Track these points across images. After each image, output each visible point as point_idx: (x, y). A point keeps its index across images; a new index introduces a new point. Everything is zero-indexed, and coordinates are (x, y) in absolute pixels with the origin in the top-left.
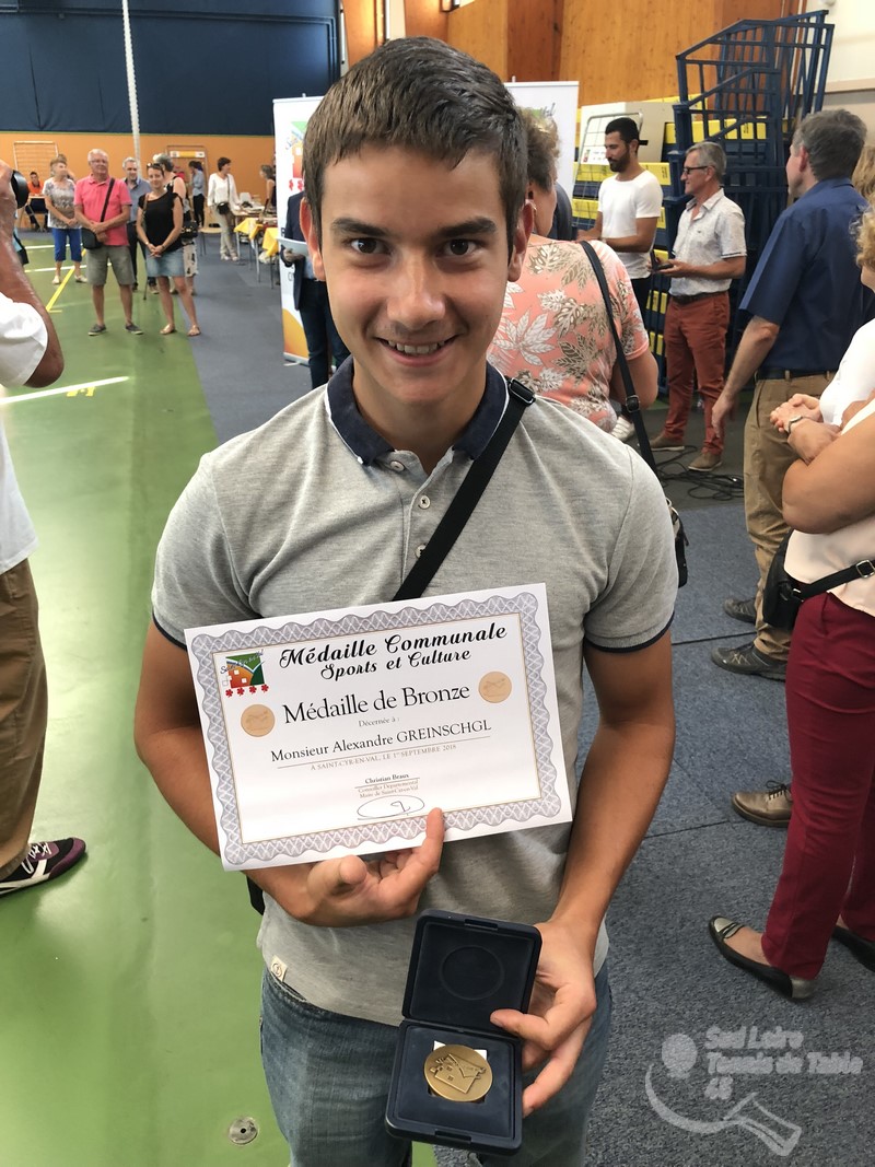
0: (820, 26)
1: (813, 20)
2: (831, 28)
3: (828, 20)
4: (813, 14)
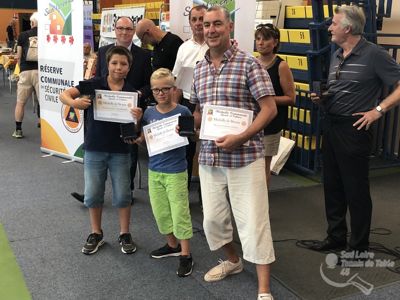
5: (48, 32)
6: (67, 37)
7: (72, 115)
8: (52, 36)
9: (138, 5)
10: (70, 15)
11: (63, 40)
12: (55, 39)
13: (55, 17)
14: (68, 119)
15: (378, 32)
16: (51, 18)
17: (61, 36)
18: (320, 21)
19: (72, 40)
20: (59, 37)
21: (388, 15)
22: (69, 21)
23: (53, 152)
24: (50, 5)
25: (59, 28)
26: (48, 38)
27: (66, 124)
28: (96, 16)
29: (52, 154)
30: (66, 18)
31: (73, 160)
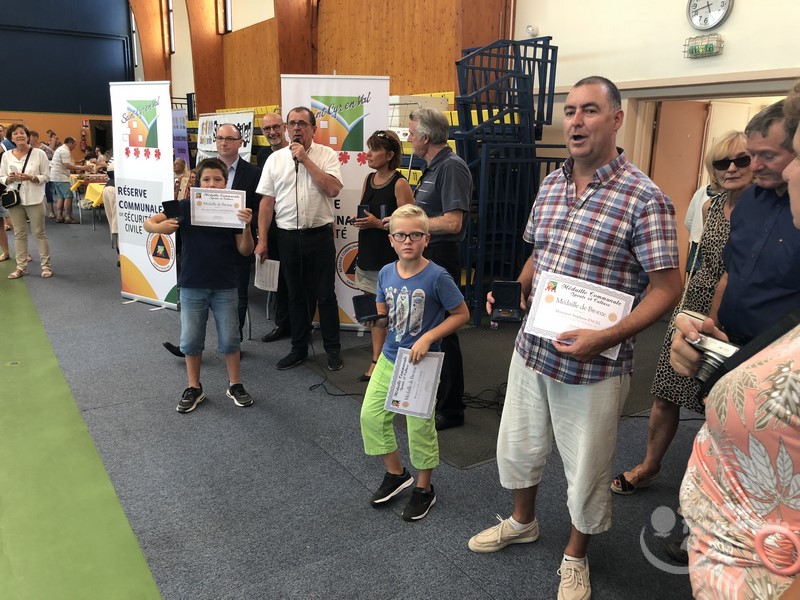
0: (546, 47)
1: (541, 43)
2: (555, 49)
3: (551, 43)
4: (541, 39)
5: (127, 144)
6: (152, 150)
7: (161, 250)
8: (132, 149)
9: (245, 110)
10: (155, 123)
11: (147, 154)
12: (137, 153)
13: (135, 125)
14: (155, 254)
15: (537, 142)
16: (130, 126)
17: (144, 149)
18: (468, 130)
19: (158, 154)
20: (142, 150)
21: (549, 122)
22: (153, 131)
23: (137, 297)
24: (128, 109)
25: (140, 139)
26: (127, 152)
28: (191, 124)
29: (136, 300)
30: (149, 126)
31: (164, 307)
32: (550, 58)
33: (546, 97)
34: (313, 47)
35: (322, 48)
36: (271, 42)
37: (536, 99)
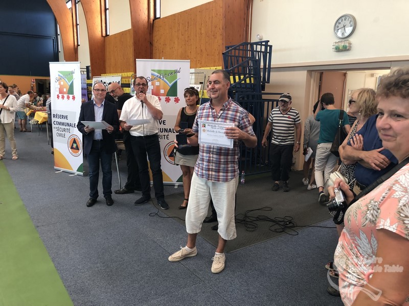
0: (266, 46)
1: (264, 43)
2: (271, 47)
3: (269, 44)
4: (264, 42)
5: (58, 93)
6: (71, 96)
7: (75, 146)
8: (60, 95)
9: (116, 75)
10: (72, 82)
11: (68, 98)
12: (63, 97)
13: (62, 83)
14: (72, 148)
15: (262, 92)
16: (60, 84)
19: (74, 98)
20: (66, 96)
21: (268, 82)
22: (71, 86)
23: (62, 169)
24: (59, 75)
25: (65, 90)
26: (58, 97)
27: (71, 151)
28: (89, 82)
29: (62, 171)
30: (69, 84)
31: (76, 174)
32: (268, 51)
33: (267, 70)
34: (151, 43)
35: (156, 44)
36: (130, 41)
37: (262, 71)
